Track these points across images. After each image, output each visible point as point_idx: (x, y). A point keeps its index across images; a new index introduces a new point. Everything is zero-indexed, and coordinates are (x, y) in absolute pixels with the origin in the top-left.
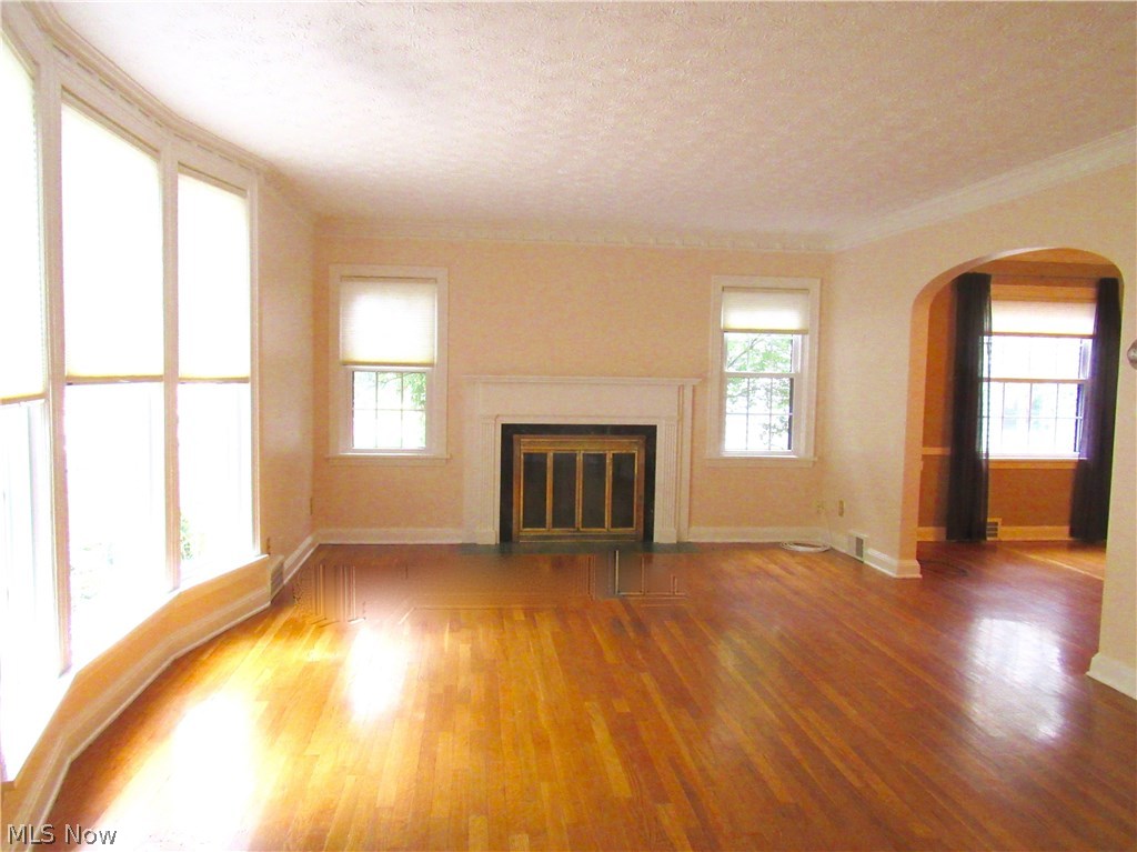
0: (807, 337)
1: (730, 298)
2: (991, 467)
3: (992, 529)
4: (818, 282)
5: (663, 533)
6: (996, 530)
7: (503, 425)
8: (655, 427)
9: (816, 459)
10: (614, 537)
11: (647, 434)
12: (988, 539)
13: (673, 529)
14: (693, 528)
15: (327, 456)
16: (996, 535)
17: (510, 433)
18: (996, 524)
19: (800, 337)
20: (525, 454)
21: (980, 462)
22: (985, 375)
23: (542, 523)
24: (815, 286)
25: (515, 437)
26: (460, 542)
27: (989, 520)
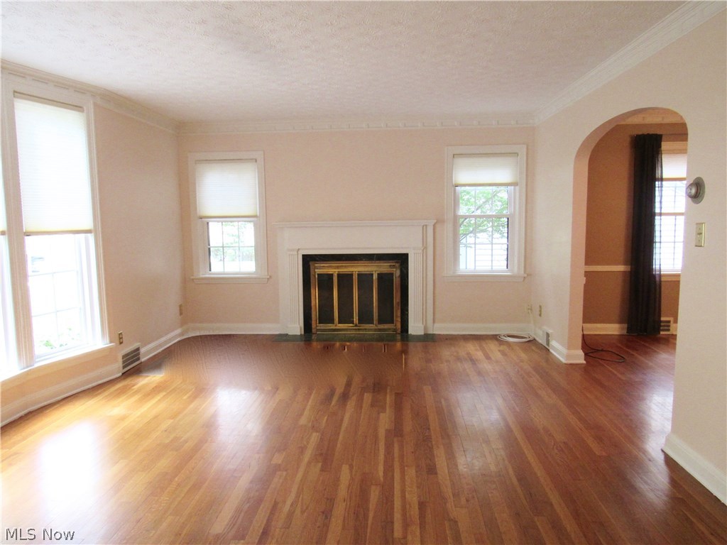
0: (517, 188)
1: (460, 162)
2: (663, 279)
3: (664, 326)
4: (525, 146)
5: (415, 328)
6: (669, 326)
7: (303, 255)
8: (408, 254)
9: (526, 275)
10: (380, 330)
11: (402, 259)
12: (662, 333)
13: (421, 325)
14: (436, 325)
15: (192, 277)
16: (669, 330)
17: (308, 260)
18: (669, 322)
19: (513, 187)
20: (318, 274)
21: (654, 276)
22: (657, 210)
23: (332, 321)
24: (522, 150)
25: (311, 263)
26: (277, 333)
27: (663, 319)
